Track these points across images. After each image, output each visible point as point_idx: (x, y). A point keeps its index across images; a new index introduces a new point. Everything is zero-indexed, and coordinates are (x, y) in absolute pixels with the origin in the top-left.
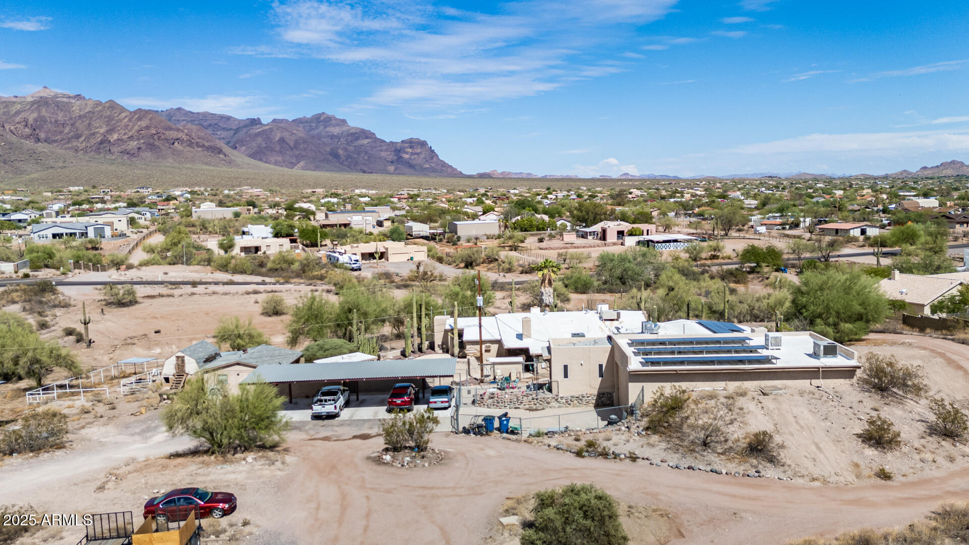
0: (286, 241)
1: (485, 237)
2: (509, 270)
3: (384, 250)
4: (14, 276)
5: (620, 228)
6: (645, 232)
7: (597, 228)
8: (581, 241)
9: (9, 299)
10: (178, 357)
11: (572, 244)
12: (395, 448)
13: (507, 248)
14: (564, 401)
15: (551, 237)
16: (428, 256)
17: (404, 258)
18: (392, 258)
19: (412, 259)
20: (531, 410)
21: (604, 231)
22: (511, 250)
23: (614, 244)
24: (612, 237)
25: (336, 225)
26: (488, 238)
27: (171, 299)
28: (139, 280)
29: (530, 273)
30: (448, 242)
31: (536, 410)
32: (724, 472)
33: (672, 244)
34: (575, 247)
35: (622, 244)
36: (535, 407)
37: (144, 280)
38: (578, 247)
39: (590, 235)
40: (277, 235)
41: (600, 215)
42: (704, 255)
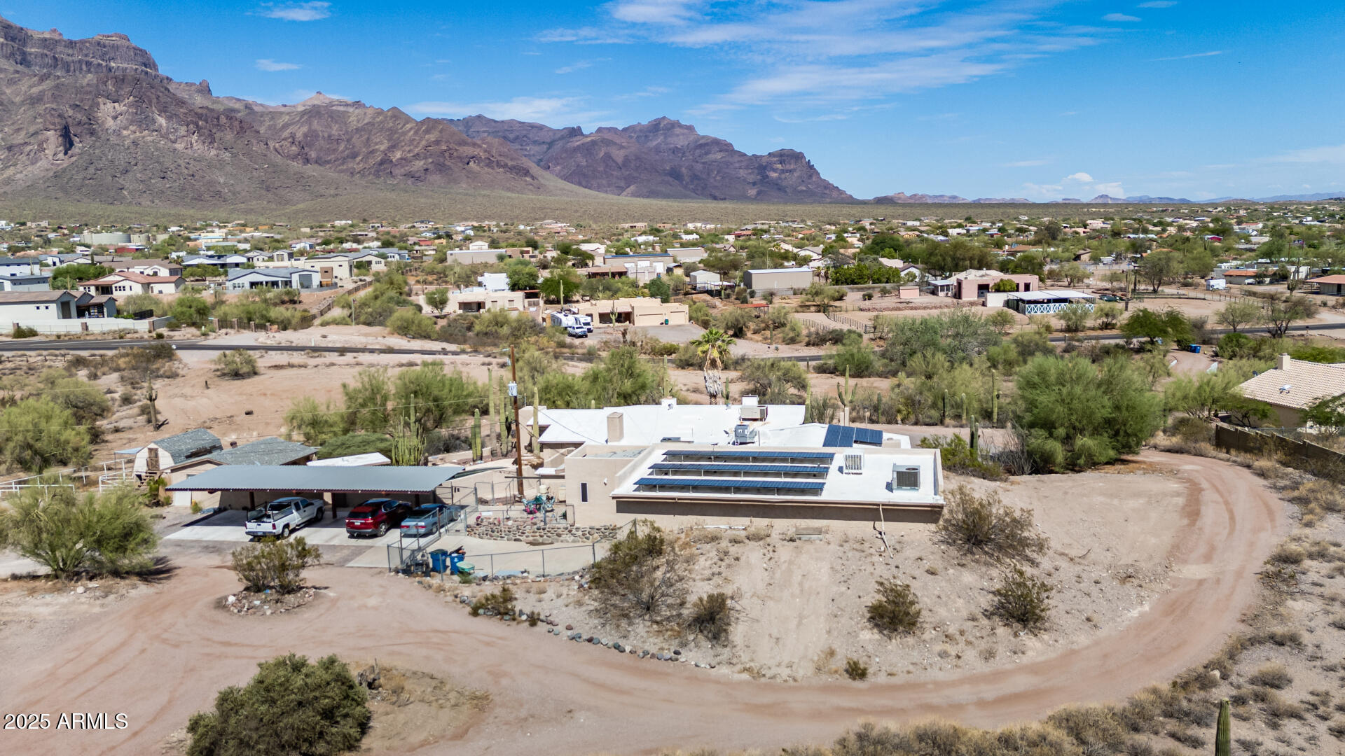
0: (520, 294)
1: (792, 292)
2: (792, 341)
3: (630, 310)
5: (984, 281)
6: (1022, 287)
7: (952, 281)
8: (929, 299)
10: (150, 450)
11: (908, 303)
12: (256, 587)
13: (813, 309)
14: (580, 533)
15: (884, 292)
16: (690, 319)
17: (657, 321)
18: (640, 322)
19: (666, 322)
20: (532, 544)
21: (960, 284)
22: (819, 311)
23: (972, 304)
24: (970, 294)
25: (607, 274)
26: (795, 294)
27: (302, 371)
29: (818, 345)
30: (737, 299)
31: (543, 544)
33: (1052, 305)
34: (912, 308)
35: (984, 304)
36: (540, 540)
38: (916, 308)
39: (942, 290)
40: (514, 287)
41: (964, 259)
42: (1089, 323)
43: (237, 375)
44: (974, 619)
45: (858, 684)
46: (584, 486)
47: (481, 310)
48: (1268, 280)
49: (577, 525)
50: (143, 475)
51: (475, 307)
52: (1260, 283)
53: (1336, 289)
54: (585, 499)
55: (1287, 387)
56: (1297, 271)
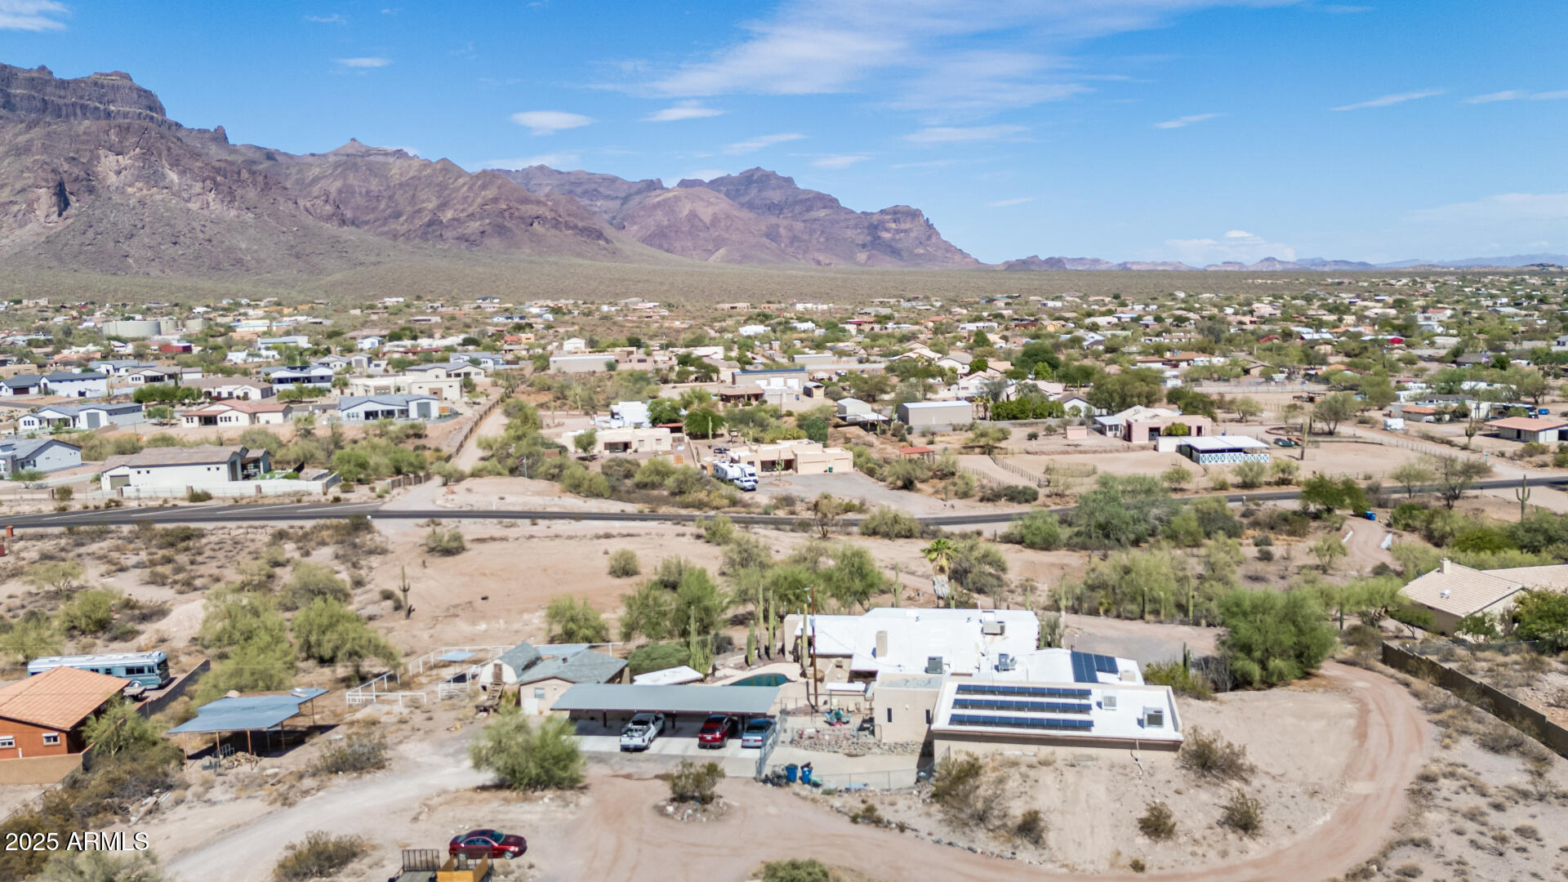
0: (664, 432)
1: (951, 428)
2: (965, 495)
3: (792, 457)
4: (323, 499)
5: (1155, 423)
6: (1194, 431)
7: (1120, 419)
8: (1096, 440)
9: (319, 539)
10: (496, 665)
11: (1076, 446)
12: (680, 798)
13: (977, 450)
14: (887, 747)
15: (1050, 431)
16: (855, 465)
17: (819, 469)
18: (803, 469)
19: (830, 470)
20: (850, 755)
21: (1129, 426)
22: (984, 453)
23: (1143, 448)
24: (1140, 437)
25: (743, 396)
26: (954, 430)
27: (504, 544)
28: (469, 508)
29: (993, 500)
30: (893, 435)
31: (856, 756)
32: (979, 851)
33: (1226, 454)
34: (1081, 452)
35: (1155, 449)
36: (854, 752)
37: (475, 509)
38: (1085, 452)
39: (1111, 429)
40: (655, 422)
41: (1132, 396)
42: (1265, 478)
43: (448, 552)
44: (1211, 828)
45: (1140, 875)
46: (889, 711)
47: (629, 451)
48: (1447, 417)
49: (884, 741)
50: (488, 686)
51: (622, 447)
52: (1439, 421)
53: (1515, 434)
54: (890, 720)
55: (1447, 592)
56: (1478, 408)
